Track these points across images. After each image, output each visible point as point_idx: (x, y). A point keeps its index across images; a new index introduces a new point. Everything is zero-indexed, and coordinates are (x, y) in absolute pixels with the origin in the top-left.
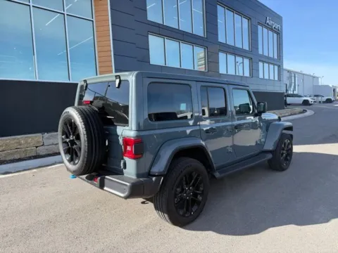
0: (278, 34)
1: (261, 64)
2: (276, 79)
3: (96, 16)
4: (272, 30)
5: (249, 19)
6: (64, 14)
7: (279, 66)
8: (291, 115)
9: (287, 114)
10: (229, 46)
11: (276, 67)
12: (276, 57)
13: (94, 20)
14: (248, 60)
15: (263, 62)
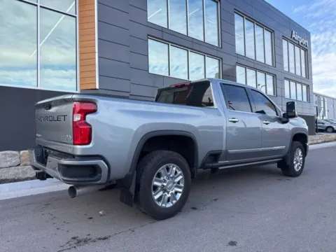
0: (306, 51)
1: (286, 82)
2: (305, 99)
3: (80, 12)
4: (299, 45)
5: (272, 32)
6: (37, 5)
7: (308, 86)
8: (325, 142)
9: (320, 141)
10: (249, 60)
11: (304, 87)
12: (304, 75)
13: (77, 16)
14: (271, 77)
15: (290, 80)
